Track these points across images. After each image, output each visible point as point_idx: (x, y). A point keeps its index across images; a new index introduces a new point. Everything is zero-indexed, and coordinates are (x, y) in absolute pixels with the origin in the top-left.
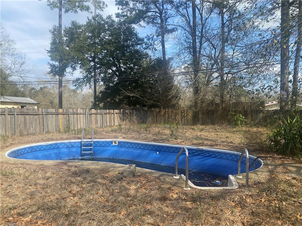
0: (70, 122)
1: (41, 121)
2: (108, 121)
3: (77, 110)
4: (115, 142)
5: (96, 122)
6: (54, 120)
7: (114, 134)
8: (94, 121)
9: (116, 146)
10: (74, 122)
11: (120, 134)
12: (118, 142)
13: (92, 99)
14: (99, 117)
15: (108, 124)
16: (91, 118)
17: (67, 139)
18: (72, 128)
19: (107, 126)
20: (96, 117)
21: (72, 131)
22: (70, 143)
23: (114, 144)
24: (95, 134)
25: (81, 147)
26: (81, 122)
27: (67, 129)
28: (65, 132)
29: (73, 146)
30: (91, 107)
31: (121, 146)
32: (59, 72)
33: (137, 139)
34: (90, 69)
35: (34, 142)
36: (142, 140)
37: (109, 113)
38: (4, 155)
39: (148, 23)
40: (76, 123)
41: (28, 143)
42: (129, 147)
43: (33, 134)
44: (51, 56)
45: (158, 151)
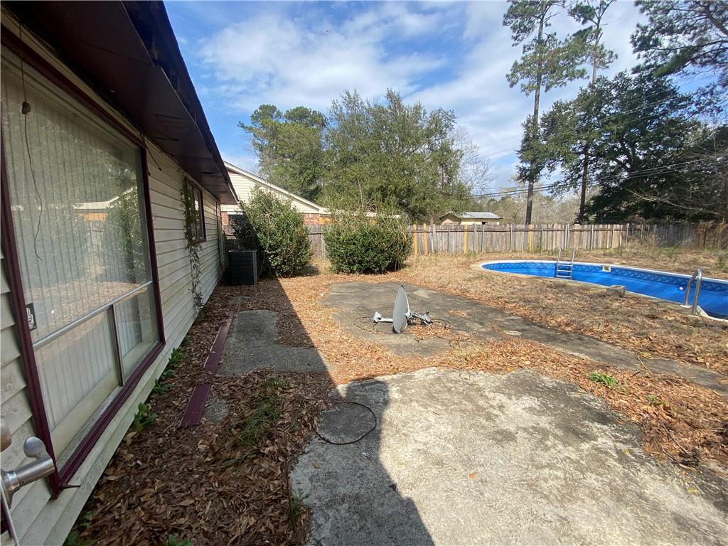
0: (543, 240)
1: (508, 238)
2: (600, 241)
3: (553, 226)
4: (607, 268)
5: (581, 242)
6: (522, 238)
7: (606, 259)
8: (576, 241)
9: (608, 273)
10: (547, 241)
11: (617, 260)
12: (612, 269)
13: (577, 209)
14: (585, 235)
15: (600, 245)
16: (572, 237)
17: (538, 259)
18: (544, 247)
19: (597, 248)
20: (581, 235)
21: (545, 251)
22: (542, 264)
23: (604, 270)
24: (576, 256)
25: (556, 269)
26: (558, 241)
27: (538, 249)
28: (536, 252)
29: (545, 268)
30: (574, 221)
31: (616, 275)
32: (530, 176)
33: (645, 267)
34: (578, 165)
35: (502, 259)
36: (655, 268)
37: (603, 230)
38: (479, 266)
39: (703, 64)
40: (550, 241)
41: (496, 259)
42: (628, 276)
43: (500, 252)
44: (521, 158)
45: (683, 286)
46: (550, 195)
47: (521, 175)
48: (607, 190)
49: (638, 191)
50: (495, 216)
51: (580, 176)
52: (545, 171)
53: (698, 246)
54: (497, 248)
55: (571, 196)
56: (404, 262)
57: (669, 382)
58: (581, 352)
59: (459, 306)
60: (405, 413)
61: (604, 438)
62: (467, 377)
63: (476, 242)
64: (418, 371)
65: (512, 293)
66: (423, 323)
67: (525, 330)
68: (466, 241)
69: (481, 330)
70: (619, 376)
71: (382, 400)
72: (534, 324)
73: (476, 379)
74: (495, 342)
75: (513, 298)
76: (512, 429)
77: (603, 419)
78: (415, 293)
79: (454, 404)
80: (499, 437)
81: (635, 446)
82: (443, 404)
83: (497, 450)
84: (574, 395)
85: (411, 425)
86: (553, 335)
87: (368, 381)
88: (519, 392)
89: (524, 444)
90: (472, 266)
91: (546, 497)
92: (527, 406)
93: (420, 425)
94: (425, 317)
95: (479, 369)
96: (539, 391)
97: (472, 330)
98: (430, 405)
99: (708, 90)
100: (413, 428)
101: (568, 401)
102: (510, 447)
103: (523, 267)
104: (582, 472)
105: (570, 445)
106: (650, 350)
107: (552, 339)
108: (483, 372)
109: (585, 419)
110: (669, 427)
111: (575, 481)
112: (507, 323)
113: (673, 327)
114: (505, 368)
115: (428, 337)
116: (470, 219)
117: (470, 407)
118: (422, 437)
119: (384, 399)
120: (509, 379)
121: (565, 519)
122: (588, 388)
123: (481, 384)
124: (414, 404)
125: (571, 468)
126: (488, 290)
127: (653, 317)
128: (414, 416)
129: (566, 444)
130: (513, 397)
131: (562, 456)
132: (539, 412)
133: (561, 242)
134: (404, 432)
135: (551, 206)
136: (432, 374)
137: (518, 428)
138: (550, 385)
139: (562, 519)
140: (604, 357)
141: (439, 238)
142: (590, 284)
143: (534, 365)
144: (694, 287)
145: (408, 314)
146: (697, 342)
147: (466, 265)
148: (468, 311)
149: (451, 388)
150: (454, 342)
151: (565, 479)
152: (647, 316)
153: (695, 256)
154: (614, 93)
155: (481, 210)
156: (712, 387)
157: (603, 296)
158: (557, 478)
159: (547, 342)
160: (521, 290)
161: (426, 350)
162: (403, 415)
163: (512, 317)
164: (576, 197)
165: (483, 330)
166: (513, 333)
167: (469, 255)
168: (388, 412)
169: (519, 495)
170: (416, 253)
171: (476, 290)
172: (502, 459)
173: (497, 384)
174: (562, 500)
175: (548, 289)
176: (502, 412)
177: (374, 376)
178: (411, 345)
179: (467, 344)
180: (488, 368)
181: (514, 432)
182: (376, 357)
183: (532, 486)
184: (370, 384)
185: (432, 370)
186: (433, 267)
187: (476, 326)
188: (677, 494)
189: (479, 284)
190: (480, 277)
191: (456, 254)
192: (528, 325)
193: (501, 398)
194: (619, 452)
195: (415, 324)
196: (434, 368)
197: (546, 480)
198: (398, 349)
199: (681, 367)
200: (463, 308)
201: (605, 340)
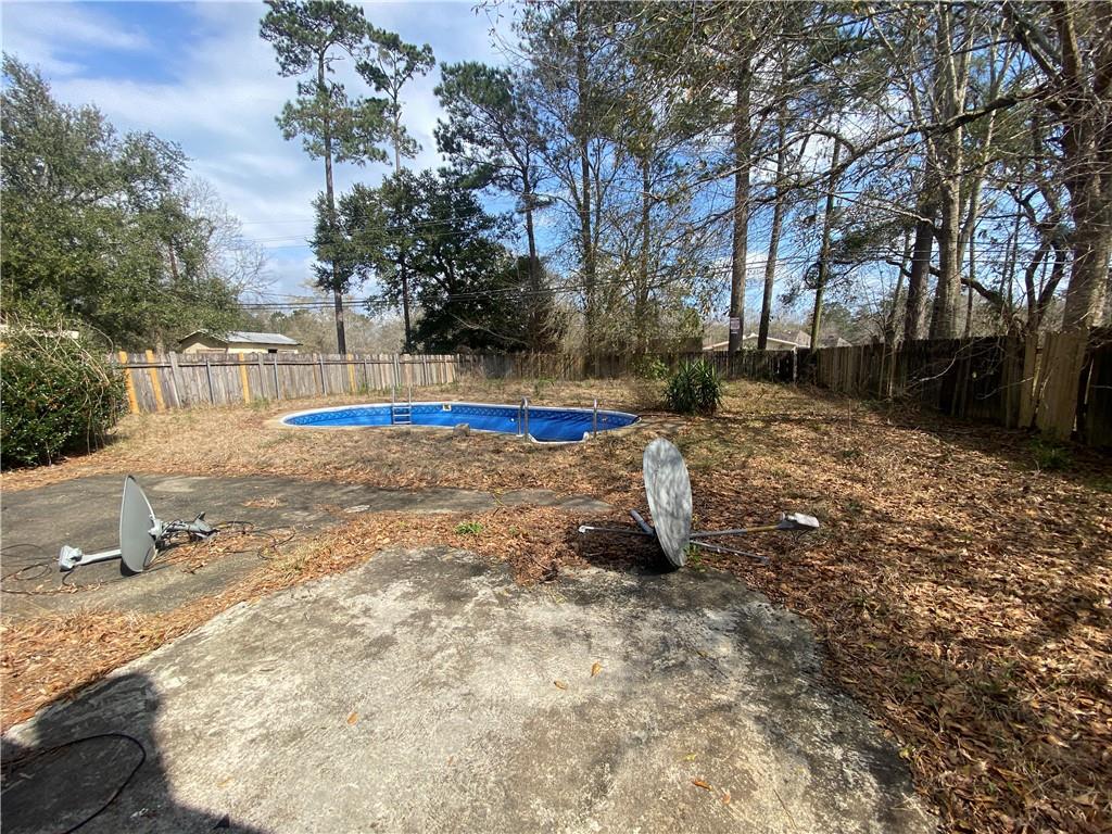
0: (368, 377)
1: (318, 373)
2: (434, 375)
3: (378, 356)
4: (447, 407)
5: (414, 377)
6: (339, 373)
7: (444, 396)
8: (409, 376)
10: (374, 376)
11: (455, 396)
13: (402, 335)
14: (417, 367)
15: (435, 380)
16: (403, 371)
17: (367, 402)
18: (372, 386)
19: (433, 384)
20: (413, 367)
21: (373, 391)
22: (373, 408)
24: (413, 395)
25: (391, 414)
26: (386, 377)
27: (364, 389)
28: (361, 393)
29: (378, 414)
30: (402, 349)
31: (457, 413)
32: (335, 282)
33: (482, 401)
34: (396, 277)
35: (314, 407)
36: (489, 402)
37: (436, 361)
38: (279, 422)
39: (502, 188)
40: (378, 378)
41: (305, 408)
42: (468, 413)
43: (309, 397)
44: (317, 253)
45: (514, 417)
46: (366, 313)
47: (321, 280)
48: (431, 313)
49: (462, 317)
50: (289, 341)
51: (399, 292)
52: (355, 278)
53: (519, 376)
54: (303, 391)
55: (392, 317)
56: (109, 432)
57: (521, 510)
58: (442, 507)
59: (261, 492)
60: (203, 701)
61: (482, 589)
62: (306, 593)
63: (266, 384)
64: (209, 623)
65: (344, 454)
66: (194, 538)
67: (372, 500)
68: (245, 383)
69: (308, 519)
70: (483, 520)
71: (141, 705)
72: (382, 489)
73: (321, 590)
74: (334, 529)
75: (346, 461)
76: (387, 630)
77: (478, 570)
78: (156, 488)
79: (294, 641)
80: (374, 650)
81: (509, 583)
82: (275, 650)
83: (376, 667)
84: (446, 558)
85: (222, 712)
86: (407, 497)
87: (92, 689)
88: (385, 581)
89: (406, 640)
90: (266, 422)
91: (445, 684)
92: (399, 594)
93: (243, 703)
94: (198, 526)
95: (320, 575)
96: (408, 570)
97: (294, 522)
98: (252, 665)
99: (508, 216)
100: (231, 713)
101: (442, 567)
102: (391, 655)
103: (348, 416)
104: (473, 636)
105: (454, 614)
106: (502, 485)
107: (407, 502)
108: (328, 577)
109: (462, 579)
110: (530, 552)
111: (468, 648)
112: (345, 498)
113: (515, 458)
114: (358, 558)
115: (214, 557)
116: (243, 344)
117: (322, 632)
118: (251, 719)
119: (147, 702)
120: (368, 571)
121: (469, 694)
122: (458, 544)
123: (330, 594)
124: (217, 679)
125: (459, 638)
126: (306, 456)
127: (498, 452)
128: (225, 696)
129: (449, 615)
130: (379, 591)
131: (449, 631)
132: (414, 593)
133: (391, 378)
134: (212, 731)
135: (369, 329)
136: (242, 615)
137: (395, 626)
138: (418, 557)
139: (467, 696)
140: (464, 506)
141: (188, 379)
142: (435, 427)
143: (395, 541)
144: (523, 416)
145: (156, 530)
146: (534, 467)
147: (257, 422)
148: (280, 495)
149: (282, 621)
150: (266, 551)
151: (459, 653)
152: (493, 452)
153: (517, 386)
154: (423, 194)
155: (260, 329)
156: (552, 505)
157: (450, 438)
158: (450, 656)
159: (402, 507)
160: (355, 448)
161: (215, 582)
162: (201, 706)
163: (351, 488)
164: (398, 319)
165: (312, 517)
166: (357, 509)
167: (257, 405)
168: (165, 717)
169: (416, 703)
170: (135, 409)
171: (284, 460)
172: (385, 674)
173: (353, 584)
174: (461, 676)
175: (390, 440)
176: (370, 617)
177: (104, 672)
178: (178, 585)
179: (293, 547)
180: (335, 568)
181: (390, 634)
182: (97, 636)
183: (428, 683)
184: (98, 693)
185: (240, 609)
186: (186, 435)
187: (300, 515)
188: (550, 610)
189: (288, 450)
190: (287, 438)
191: (231, 406)
192: (374, 492)
193: (364, 600)
194: (499, 596)
195: (175, 545)
196: (242, 603)
197: (440, 667)
198: (148, 602)
199: (527, 494)
200: (268, 493)
201: (462, 486)
